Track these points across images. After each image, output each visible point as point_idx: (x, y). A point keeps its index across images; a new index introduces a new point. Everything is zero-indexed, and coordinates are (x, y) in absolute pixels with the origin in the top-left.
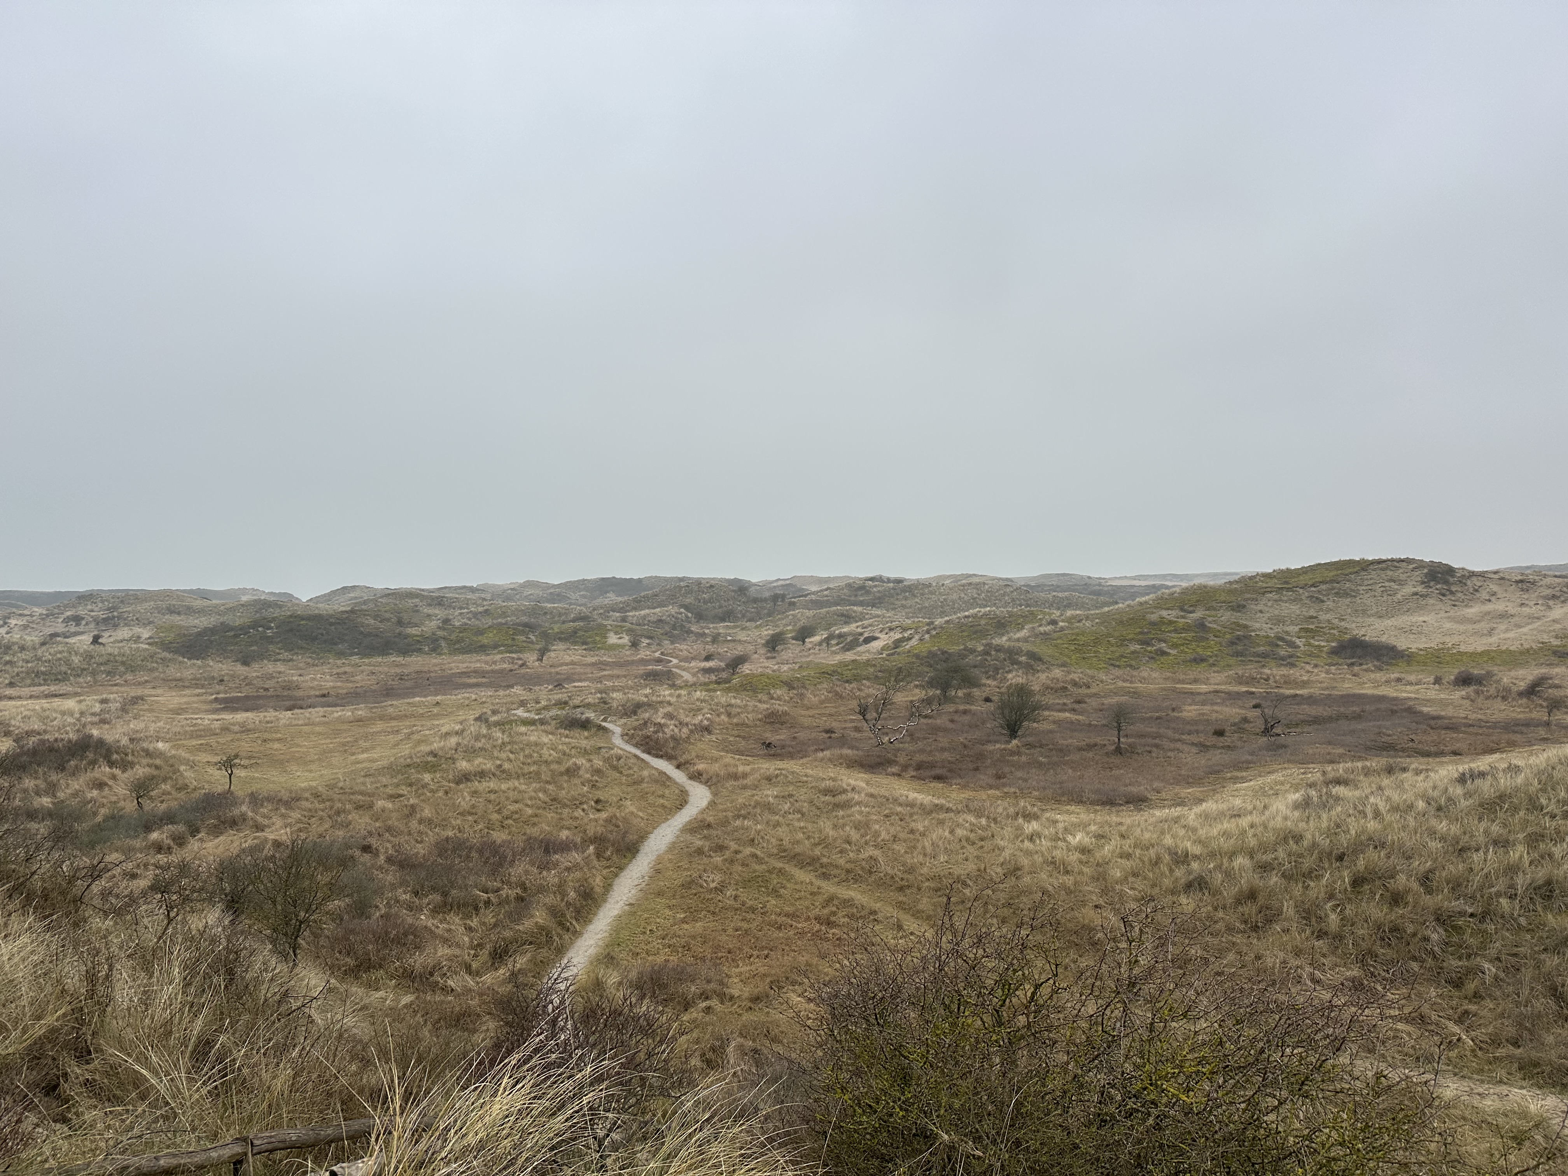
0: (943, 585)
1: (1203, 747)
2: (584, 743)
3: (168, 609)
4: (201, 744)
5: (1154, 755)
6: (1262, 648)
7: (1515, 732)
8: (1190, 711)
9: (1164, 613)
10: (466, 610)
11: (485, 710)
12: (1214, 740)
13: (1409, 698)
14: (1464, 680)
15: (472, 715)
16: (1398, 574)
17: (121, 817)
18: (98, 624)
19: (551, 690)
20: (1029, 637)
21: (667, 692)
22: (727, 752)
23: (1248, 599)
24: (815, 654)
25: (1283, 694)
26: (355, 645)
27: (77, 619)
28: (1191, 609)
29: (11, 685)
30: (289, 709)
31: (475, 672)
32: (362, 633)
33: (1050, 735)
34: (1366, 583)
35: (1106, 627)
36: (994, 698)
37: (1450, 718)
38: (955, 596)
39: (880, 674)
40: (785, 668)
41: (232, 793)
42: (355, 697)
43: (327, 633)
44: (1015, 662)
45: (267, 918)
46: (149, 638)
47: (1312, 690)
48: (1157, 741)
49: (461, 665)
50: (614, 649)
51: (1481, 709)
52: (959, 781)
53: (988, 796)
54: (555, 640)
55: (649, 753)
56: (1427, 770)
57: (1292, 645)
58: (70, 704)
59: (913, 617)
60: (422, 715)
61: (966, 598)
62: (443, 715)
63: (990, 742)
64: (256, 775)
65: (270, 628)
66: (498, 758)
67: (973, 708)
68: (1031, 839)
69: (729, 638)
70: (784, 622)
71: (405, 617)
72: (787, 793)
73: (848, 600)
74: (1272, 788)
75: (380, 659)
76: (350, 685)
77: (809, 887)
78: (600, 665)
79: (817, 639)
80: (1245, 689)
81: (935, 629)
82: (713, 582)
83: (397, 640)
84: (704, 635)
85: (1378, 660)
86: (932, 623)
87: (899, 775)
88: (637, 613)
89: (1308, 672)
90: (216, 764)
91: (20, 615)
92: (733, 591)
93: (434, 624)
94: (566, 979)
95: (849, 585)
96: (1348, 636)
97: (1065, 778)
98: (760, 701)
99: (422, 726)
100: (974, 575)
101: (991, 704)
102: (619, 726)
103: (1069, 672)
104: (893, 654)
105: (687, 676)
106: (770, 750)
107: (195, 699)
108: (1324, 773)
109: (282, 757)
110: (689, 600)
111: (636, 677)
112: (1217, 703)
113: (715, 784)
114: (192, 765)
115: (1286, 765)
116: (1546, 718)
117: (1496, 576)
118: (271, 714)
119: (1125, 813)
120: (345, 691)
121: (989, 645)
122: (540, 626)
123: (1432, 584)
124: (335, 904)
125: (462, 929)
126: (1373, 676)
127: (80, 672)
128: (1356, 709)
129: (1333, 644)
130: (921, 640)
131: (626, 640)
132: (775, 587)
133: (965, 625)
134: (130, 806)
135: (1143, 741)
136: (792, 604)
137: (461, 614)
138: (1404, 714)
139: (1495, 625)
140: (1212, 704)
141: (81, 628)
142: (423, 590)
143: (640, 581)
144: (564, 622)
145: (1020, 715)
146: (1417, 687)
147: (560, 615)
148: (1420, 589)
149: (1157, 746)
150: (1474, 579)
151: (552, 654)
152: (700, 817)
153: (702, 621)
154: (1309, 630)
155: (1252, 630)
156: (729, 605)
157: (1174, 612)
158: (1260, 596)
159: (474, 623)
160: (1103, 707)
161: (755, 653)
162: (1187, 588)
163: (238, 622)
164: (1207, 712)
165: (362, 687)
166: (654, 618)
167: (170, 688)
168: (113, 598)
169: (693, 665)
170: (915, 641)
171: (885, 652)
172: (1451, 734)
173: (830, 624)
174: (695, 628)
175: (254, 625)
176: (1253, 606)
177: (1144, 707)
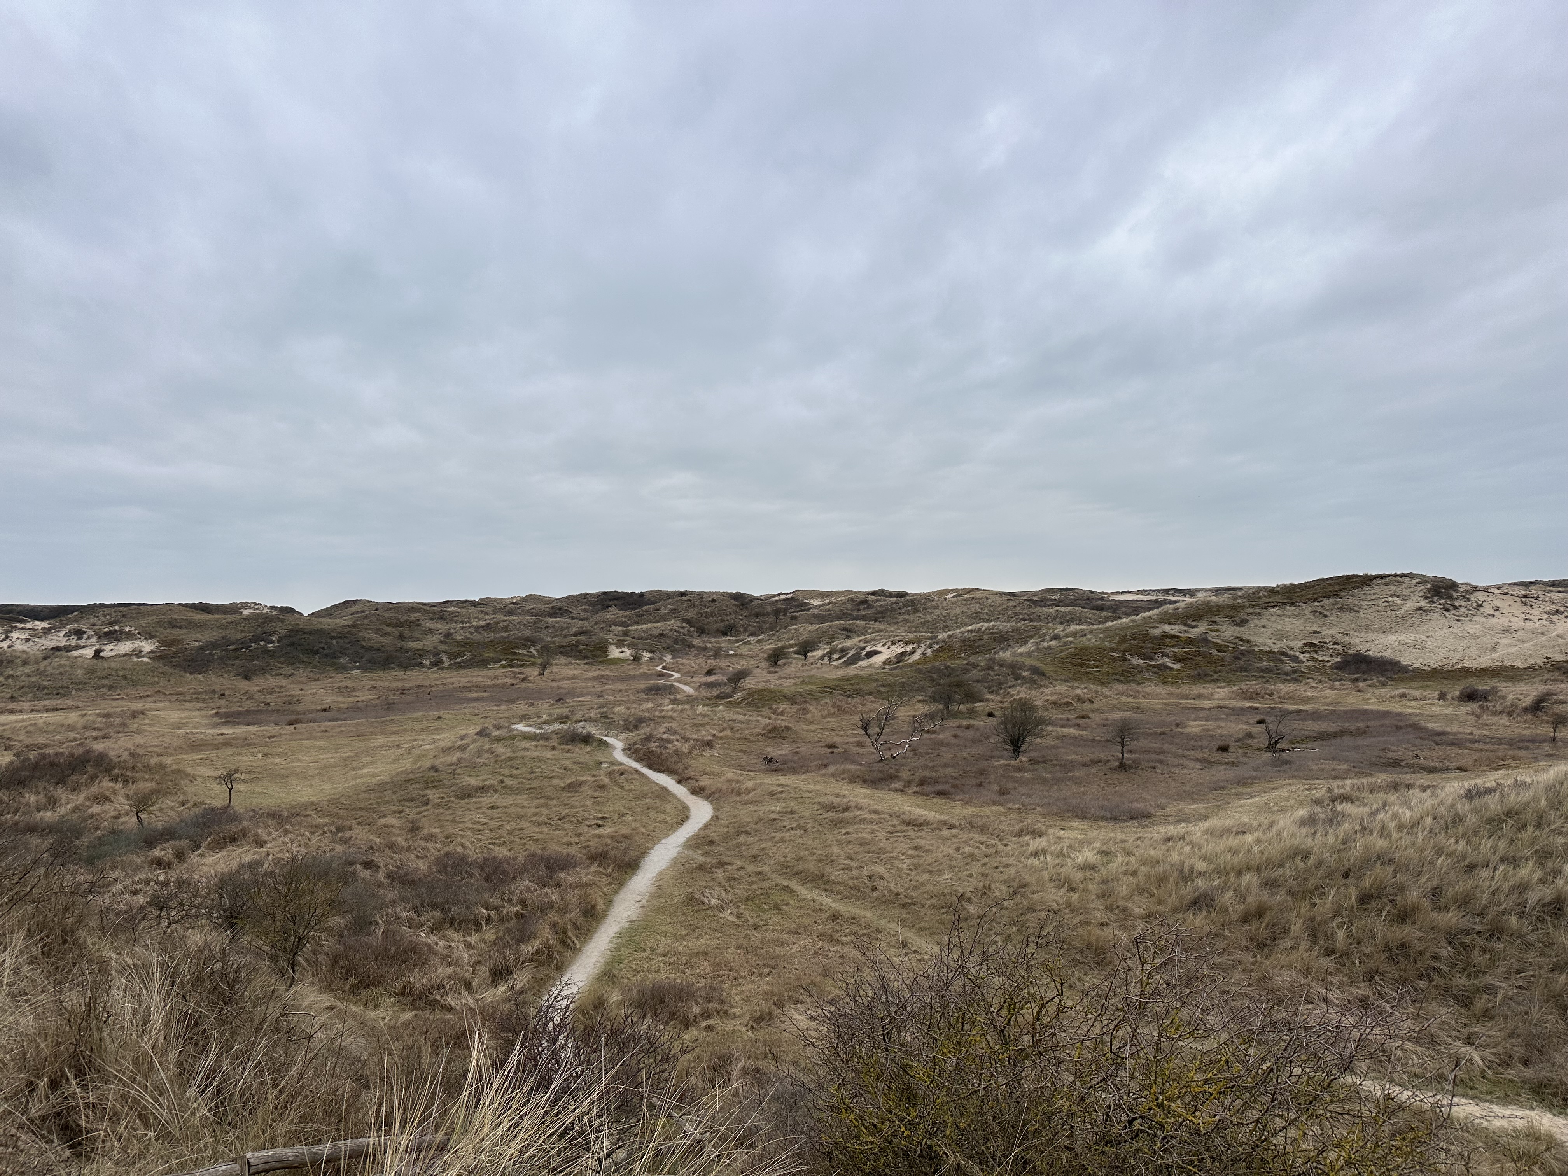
0: (945, 599)
1: (1208, 763)
2: (586, 759)
3: (170, 622)
4: (201, 759)
5: (1159, 771)
6: (1265, 663)
7: (1520, 748)
8: (1194, 727)
9: (1167, 628)
10: (468, 625)
11: (486, 725)
12: (1218, 756)
13: (1415, 714)
14: (1470, 696)
15: (472, 730)
16: (1403, 589)
17: (121, 831)
18: (100, 637)
19: (553, 705)
20: (1033, 651)
21: (671, 706)
22: (729, 766)
23: (1252, 614)
24: (818, 668)
25: (1287, 710)
26: (357, 659)
27: (79, 633)
28: (1194, 623)
29: (13, 699)
30: (291, 723)
31: (477, 687)
32: (363, 647)
33: (1053, 750)
34: (1369, 598)
35: (1110, 642)
36: (997, 713)
37: (1455, 734)
38: (958, 611)
39: (882, 689)
40: (787, 684)
41: (233, 808)
42: (356, 709)
43: (329, 648)
44: (1017, 677)
45: (266, 934)
46: (151, 652)
47: (1316, 706)
48: (1161, 757)
49: (462, 679)
50: (616, 663)
51: (1486, 725)
52: (961, 797)
53: (992, 812)
54: (556, 654)
55: (650, 768)
56: (1433, 786)
57: (1295, 659)
58: (73, 717)
59: (915, 632)
60: (423, 730)
61: (969, 613)
62: (444, 729)
63: (993, 757)
64: (257, 789)
65: (272, 642)
66: (500, 773)
67: (975, 723)
68: (1036, 854)
69: (731, 652)
70: (786, 636)
71: (407, 632)
72: (789, 810)
73: (850, 614)
74: (1276, 804)
75: (381, 674)
76: (351, 699)
77: (811, 903)
78: (602, 680)
79: (819, 653)
80: (1248, 705)
81: (937, 643)
82: (715, 597)
83: (398, 654)
84: (705, 649)
85: (1382, 676)
86: (936, 637)
87: (902, 791)
88: (640, 627)
89: (1312, 687)
90: (216, 778)
91: (22, 629)
92: (735, 605)
93: (436, 638)
94: (566, 997)
95: (852, 600)
96: (1352, 652)
97: (1069, 794)
98: (763, 717)
99: (423, 740)
100: (977, 589)
101: (995, 719)
102: (620, 740)
103: (1073, 688)
104: (895, 669)
105: (688, 689)
106: (771, 764)
107: (197, 713)
108: (1330, 790)
109: (282, 772)
110: (690, 614)
111: (638, 692)
112: (1221, 719)
113: (717, 799)
114: (193, 779)
115: (1290, 781)
116: (1552, 734)
117: (1499, 591)
118: (273, 729)
119: (1129, 830)
120: (346, 706)
121: (992, 660)
122: (541, 640)
123: (1435, 599)
124: (337, 921)
125: (461, 946)
126: (1377, 692)
127: (81, 685)
128: (1362, 725)
129: (1338, 659)
130: (923, 654)
131: (628, 653)
132: (776, 601)
133: (969, 640)
134: (131, 821)
135: (1146, 757)
136: (794, 618)
137: (463, 628)
138: (1410, 730)
139: (1499, 641)
140: (1216, 720)
141: (82, 642)
142: (425, 604)
143: (642, 595)
144: (565, 636)
145: (1024, 730)
146: (1421, 703)
147: (562, 629)
148: (1423, 603)
149: (1161, 762)
150: (1477, 594)
151: (555, 669)
152: (702, 833)
153: (704, 635)
154: (1312, 645)
155: (1256, 645)
156: (731, 620)
157: (1176, 626)
158: (1263, 611)
159: (477, 637)
160: (1109, 722)
161: (758, 667)
162: (1191, 603)
163: (240, 636)
164: (1211, 728)
165: (363, 701)
166: (656, 632)
167: (171, 702)
168: (115, 612)
169: (694, 679)
170: (917, 656)
171: (887, 667)
172: (1456, 750)
173: (832, 638)
174: (696, 642)
175: (256, 639)
176: (1256, 622)
177: (1148, 723)
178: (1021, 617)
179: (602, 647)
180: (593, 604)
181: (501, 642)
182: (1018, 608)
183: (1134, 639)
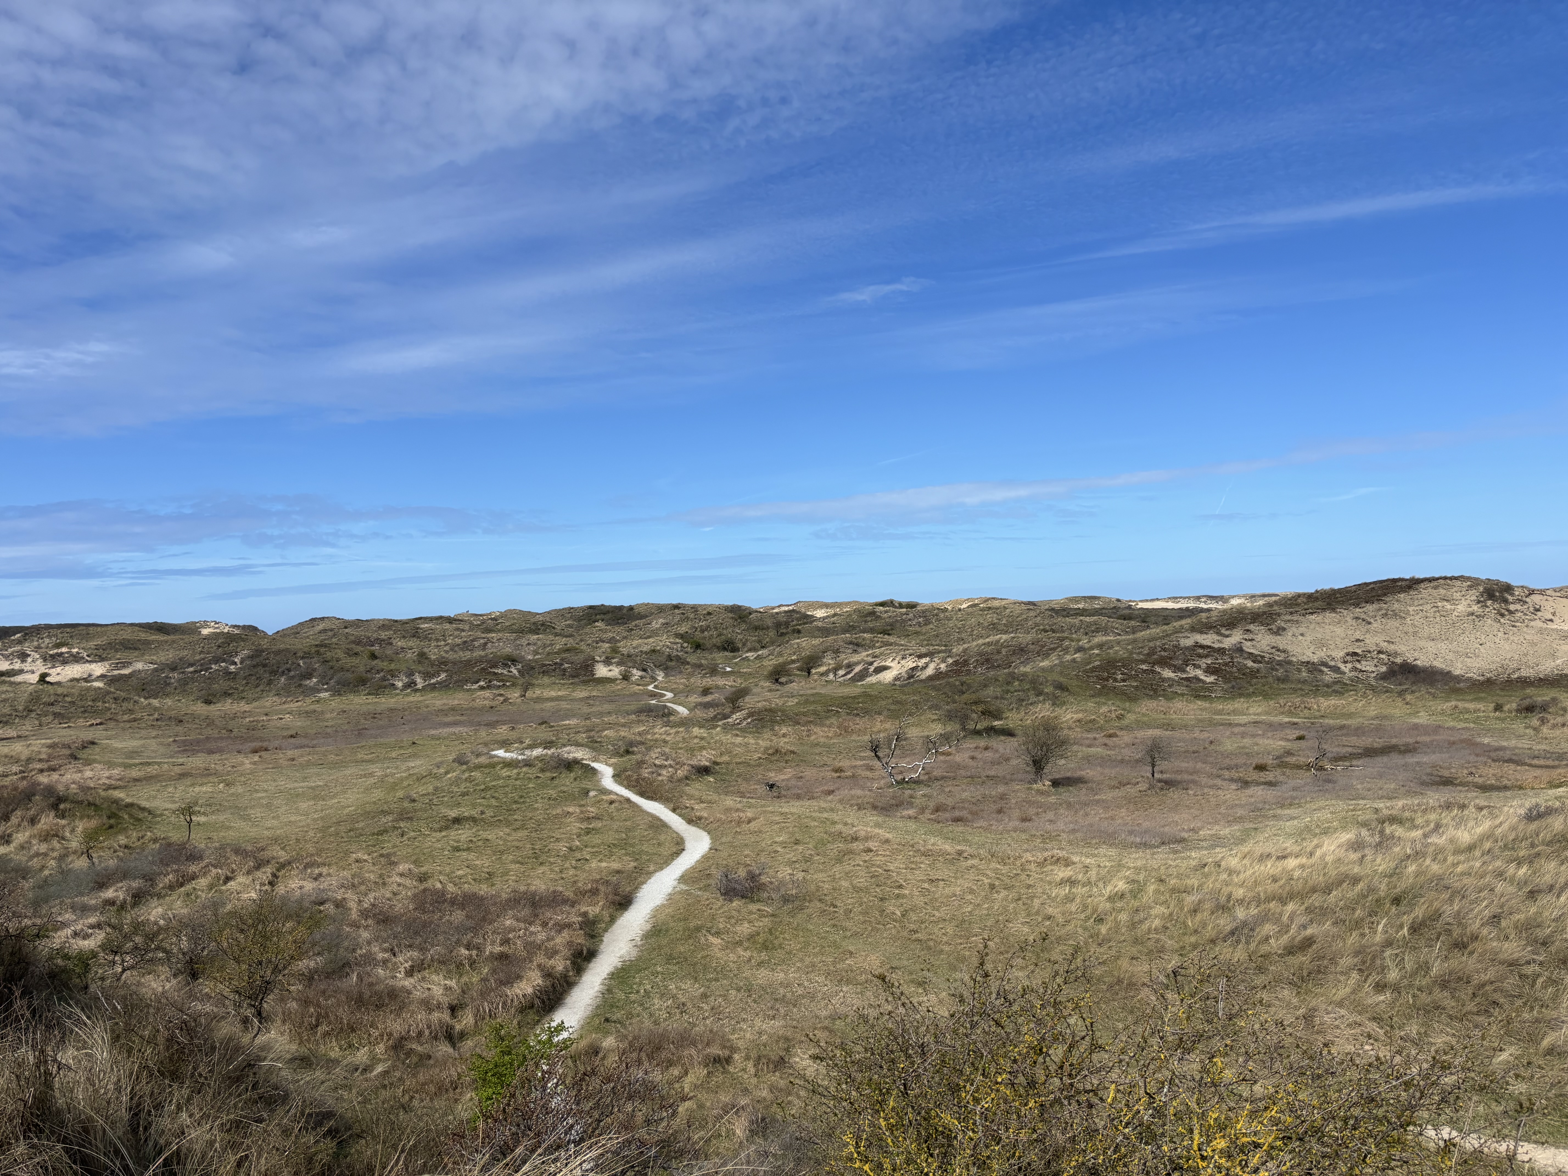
1: (1244, 783)
2: (572, 786)
4: (158, 791)
5: (1192, 792)
6: (1304, 674)
8: (1229, 745)
9: (1199, 638)
10: (443, 643)
11: (464, 752)
12: (1255, 775)
14: (1528, 708)
15: (450, 757)
16: (1453, 593)
17: (71, 871)
18: (45, 660)
19: (536, 729)
20: (1055, 665)
21: (664, 729)
22: (727, 794)
23: (1289, 621)
24: (821, 686)
25: (1328, 725)
26: (326, 681)
27: (23, 656)
28: (1228, 632)
34: (1416, 603)
35: (1138, 653)
37: (1513, 749)
38: (973, 622)
39: (893, 707)
40: (790, 703)
41: (192, 844)
42: (324, 735)
43: (296, 668)
44: (1040, 693)
46: (103, 676)
47: (1361, 720)
48: (1194, 777)
49: (439, 702)
50: (602, 683)
51: (1546, 739)
52: (980, 823)
53: (1014, 839)
54: (539, 674)
55: (643, 796)
56: (1491, 806)
57: (1336, 669)
58: (16, 748)
59: (928, 645)
60: (396, 757)
61: (986, 625)
62: (419, 756)
63: (1014, 780)
66: (480, 804)
69: (728, 669)
70: (788, 651)
73: (857, 627)
74: (1318, 826)
75: (351, 697)
76: (320, 724)
78: (589, 701)
79: (823, 669)
80: (1287, 720)
81: (952, 657)
82: (710, 609)
83: (369, 675)
84: (700, 666)
85: (1432, 687)
86: (950, 651)
88: (629, 643)
89: (1355, 700)
90: (174, 812)
92: (732, 618)
95: (857, 611)
96: (1399, 660)
97: (1096, 819)
98: (764, 740)
99: (397, 768)
102: (610, 766)
103: (1099, 705)
104: (906, 685)
105: (682, 711)
106: (774, 791)
107: (153, 741)
108: (1377, 811)
111: (629, 714)
112: (1257, 735)
113: (715, 829)
115: (1333, 802)
117: (1557, 594)
118: (236, 758)
119: (1160, 856)
120: (314, 731)
121: (1012, 675)
122: (522, 658)
123: (1489, 603)
126: (1427, 704)
127: (24, 713)
128: (1411, 740)
129: (1384, 669)
130: (937, 669)
131: (616, 671)
132: (777, 613)
133: (986, 654)
136: (796, 631)
137: (438, 646)
138: (1464, 745)
139: (1558, 648)
140: (1252, 736)
141: (27, 666)
144: (549, 654)
145: (1047, 751)
146: (1475, 716)
147: (545, 646)
148: (1475, 608)
150: (1534, 597)
151: (537, 690)
152: (700, 866)
153: (699, 651)
154: (1355, 654)
155: (1293, 655)
156: (728, 634)
157: (1209, 636)
158: (1301, 618)
159: (451, 656)
160: (1136, 741)
161: (757, 685)
162: (1225, 611)
163: (197, 657)
164: (1247, 745)
165: (332, 726)
166: (646, 648)
167: (124, 729)
168: (61, 633)
169: (690, 699)
170: (930, 671)
171: (898, 683)
172: (1512, 766)
173: (837, 652)
174: (692, 659)
175: (217, 660)
176: (1294, 629)
177: (1180, 741)
178: (1041, 627)
179: (588, 666)
180: (579, 620)
181: (480, 660)
182: (1039, 618)
183: (1165, 650)
